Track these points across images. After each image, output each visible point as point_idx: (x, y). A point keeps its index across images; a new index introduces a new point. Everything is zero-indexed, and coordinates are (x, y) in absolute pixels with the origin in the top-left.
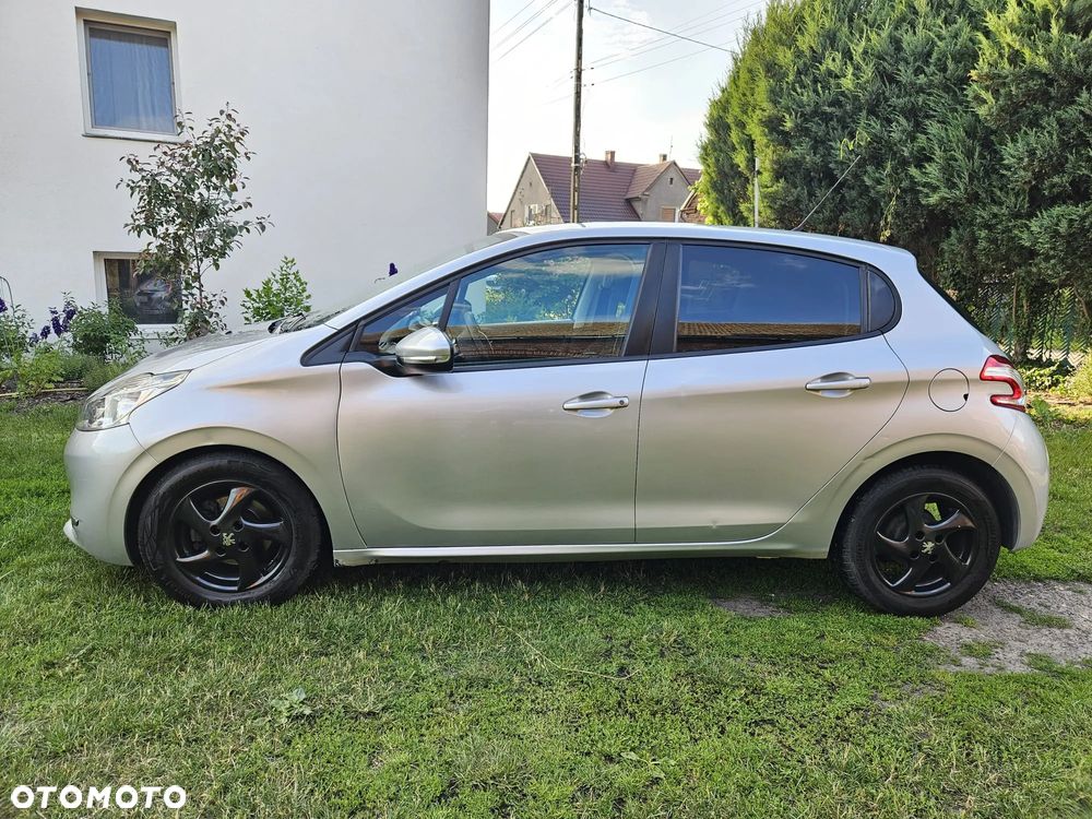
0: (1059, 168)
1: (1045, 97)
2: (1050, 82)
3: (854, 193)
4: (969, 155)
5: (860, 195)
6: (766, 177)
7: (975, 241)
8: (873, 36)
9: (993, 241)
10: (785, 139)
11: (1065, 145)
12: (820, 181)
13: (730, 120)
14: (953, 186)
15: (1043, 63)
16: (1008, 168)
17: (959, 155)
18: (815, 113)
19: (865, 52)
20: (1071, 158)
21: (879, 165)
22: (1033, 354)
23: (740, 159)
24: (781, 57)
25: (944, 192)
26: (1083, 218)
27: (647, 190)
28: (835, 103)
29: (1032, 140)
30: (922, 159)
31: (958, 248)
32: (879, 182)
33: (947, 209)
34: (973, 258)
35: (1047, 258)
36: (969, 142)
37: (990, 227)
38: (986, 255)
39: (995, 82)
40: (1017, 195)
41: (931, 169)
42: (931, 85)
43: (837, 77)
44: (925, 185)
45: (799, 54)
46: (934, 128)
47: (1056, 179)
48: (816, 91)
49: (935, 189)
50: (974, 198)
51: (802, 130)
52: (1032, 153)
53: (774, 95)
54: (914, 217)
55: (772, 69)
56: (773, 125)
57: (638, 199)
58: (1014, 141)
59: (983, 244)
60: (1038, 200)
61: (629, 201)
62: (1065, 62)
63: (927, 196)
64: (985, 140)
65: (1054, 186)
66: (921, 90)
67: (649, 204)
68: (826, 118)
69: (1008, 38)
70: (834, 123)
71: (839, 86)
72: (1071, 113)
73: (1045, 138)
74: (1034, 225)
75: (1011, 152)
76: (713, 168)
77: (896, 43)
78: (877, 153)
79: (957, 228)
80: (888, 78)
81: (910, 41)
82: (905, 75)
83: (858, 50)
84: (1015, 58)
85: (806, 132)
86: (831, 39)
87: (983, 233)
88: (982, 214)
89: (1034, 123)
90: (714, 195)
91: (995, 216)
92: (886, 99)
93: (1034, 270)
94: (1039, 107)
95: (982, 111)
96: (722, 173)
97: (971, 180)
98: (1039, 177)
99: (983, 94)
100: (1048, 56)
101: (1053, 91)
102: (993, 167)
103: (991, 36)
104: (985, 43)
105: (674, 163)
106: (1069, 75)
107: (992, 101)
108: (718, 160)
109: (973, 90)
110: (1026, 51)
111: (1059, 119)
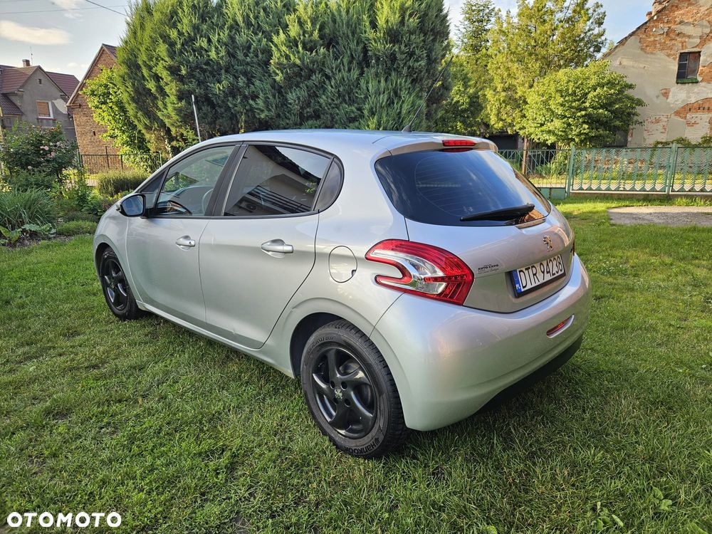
0: (308, 105)
1: (301, 76)
2: (301, 70)
3: (223, 110)
4: (274, 96)
5: (226, 111)
6: (173, 98)
8: (221, 34)
10: (181, 79)
11: (309, 96)
12: (203, 102)
13: (140, 62)
14: (269, 110)
15: (298, 62)
16: (290, 104)
17: (271, 97)
18: (197, 67)
19: (218, 41)
20: (313, 101)
21: (234, 97)
23: (151, 85)
24: (171, 34)
25: (266, 113)
27: (22, 87)
28: (207, 63)
29: (298, 92)
30: (255, 97)
32: (235, 105)
33: (268, 121)
36: (273, 91)
39: (281, 66)
40: (295, 115)
41: (259, 101)
42: (252, 62)
43: (206, 51)
44: (257, 109)
45: (180, 34)
46: (257, 83)
47: (308, 110)
48: (195, 55)
49: (262, 111)
50: (278, 116)
51: (191, 75)
52: (299, 98)
53: (172, 54)
55: (166, 38)
56: (174, 71)
57: (14, 94)
58: (291, 92)
60: (301, 118)
61: (6, 96)
62: (306, 63)
63: (259, 114)
64: (279, 90)
66: (248, 64)
67: (25, 96)
68: (204, 71)
69: (284, 48)
70: (208, 74)
71: (209, 56)
72: (310, 83)
73: (303, 92)
75: (291, 97)
76: (130, 89)
77: (232, 38)
78: (233, 92)
80: (231, 55)
81: (241, 38)
82: (240, 56)
83: (215, 39)
84: (287, 57)
85: (193, 76)
86: (196, 28)
88: (283, 123)
89: (297, 86)
91: (287, 124)
92: (233, 66)
94: (298, 79)
95: (278, 78)
96: (136, 91)
97: (276, 108)
98: (302, 108)
99: (277, 71)
100: (300, 59)
101: (303, 73)
102: (285, 103)
103: (276, 46)
104: (274, 48)
105: (39, 68)
106: (307, 68)
107: (280, 74)
108: (133, 85)
109: (272, 68)
110: (291, 55)
111: (306, 85)
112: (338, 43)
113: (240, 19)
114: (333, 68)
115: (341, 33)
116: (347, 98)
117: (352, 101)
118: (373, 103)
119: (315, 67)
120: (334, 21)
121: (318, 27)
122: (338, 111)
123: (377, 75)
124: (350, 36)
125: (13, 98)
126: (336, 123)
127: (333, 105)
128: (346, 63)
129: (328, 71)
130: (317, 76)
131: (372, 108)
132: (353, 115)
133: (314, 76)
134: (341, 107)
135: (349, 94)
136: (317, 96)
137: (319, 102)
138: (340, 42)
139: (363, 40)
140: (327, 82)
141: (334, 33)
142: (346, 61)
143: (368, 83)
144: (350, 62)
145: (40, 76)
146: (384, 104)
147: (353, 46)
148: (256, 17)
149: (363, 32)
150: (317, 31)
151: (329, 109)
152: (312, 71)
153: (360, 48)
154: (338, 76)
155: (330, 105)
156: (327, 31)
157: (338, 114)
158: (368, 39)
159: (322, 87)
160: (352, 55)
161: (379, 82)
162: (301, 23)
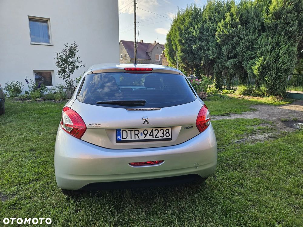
0: (231, 52)
2: (229, 36)
3: (197, 56)
4: (216, 49)
6: (179, 52)
7: (219, 65)
8: (199, 25)
9: (222, 66)
10: (183, 44)
11: (232, 48)
12: (190, 53)
13: (171, 39)
14: (214, 55)
15: (227, 33)
16: (223, 52)
17: (215, 49)
18: (189, 39)
19: (197, 28)
20: (233, 50)
21: (201, 50)
22: (231, 88)
23: (174, 47)
24: (181, 27)
25: (212, 56)
26: (236, 61)
27: (152, 50)
28: (192, 37)
29: (227, 47)
30: (209, 50)
31: (216, 67)
32: (201, 54)
33: (213, 60)
34: (219, 69)
35: (231, 69)
36: (216, 47)
37: (221, 63)
38: (221, 68)
39: (220, 36)
40: (225, 57)
41: (210, 52)
42: (209, 35)
43: (192, 32)
44: (209, 55)
45: (185, 27)
46: (210, 43)
47: (231, 54)
48: (188, 35)
49: (211, 55)
50: (218, 57)
51: (186, 42)
52: (227, 49)
53: (180, 35)
54: (208, 61)
55: (179, 29)
56: (180, 41)
57: (149, 53)
58: (224, 47)
59: (220, 66)
60: (229, 58)
61: (147, 53)
62: (231, 33)
63: (210, 57)
64: (219, 46)
65: (231, 55)
66: (208, 36)
67: (152, 54)
68: (191, 40)
69: (221, 28)
70: (192, 41)
71: (193, 34)
72: (232, 42)
73: (229, 47)
74: (228, 63)
75: (223, 49)
76: (168, 49)
77: (203, 26)
78: (200, 48)
79: (216, 63)
80: (201, 33)
81: (206, 26)
82: (205, 33)
83: (196, 27)
84: (223, 32)
85: (187, 43)
86: (191, 24)
87: (220, 64)
88: (219, 60)
89: (227, 44)
90: (169, 55)
91: (222, 61)
92: (202, 37)
93: (229, 71)
94: (227, 41)
95: (218, 41)
96: (170, 50)
97: (217, 54)
98: (228, 54)
100: (228, 32)
101: (229, 38)
102: (220, 52)
103: (219, 27)
104: (218, 28)
105: (158, 43)
106: (232, 35)
107: (219, 39)
108: (169, 47)
109: (216, 37)
110: (225, 30)
111: (231, 43)
112: (249, 23)
113: (207, 18)
114: (244, 34)
115: (251, 17)
116: (250, 48)
117: (253, 49)
118: (263, 50)
119: (235, 34)
120: (248, 12)
121: (239, 16)
122: (245, 54)
123: (267, 36)
124: (255, 18)
125: (149, 54)
126: (244, 60)
127: (243, 52)
128: (251, 31)
129: (241, 36)
130: (236, 38)
131: (262, 52)
132: (252, 56)
133: (234, 39)
134: (247, 53)
135: (251, 46)
136: (236, 48)
137: (236, 51)
138: (250, 22)
139: (262, 19)
140: (241, 41)
141: (247, 18)
142: (251, 30)
143: (261, 40)
144: (254, 31)
145: (158, 46)
146: (269, 50)
147: (256, 23)
148: (214, 16)
149: (261, 15)
150: (238, 18)
151: (241, 53)
152: (234, 37)
153: (260, 23)
154: (246, 38)
155: (241, 51)
156: (243, 17)
157: (245, 56)
158: (264, 19)
159: (238, 43)
160: (255, 27)
161: (268, 39)
162: (232, 15)
